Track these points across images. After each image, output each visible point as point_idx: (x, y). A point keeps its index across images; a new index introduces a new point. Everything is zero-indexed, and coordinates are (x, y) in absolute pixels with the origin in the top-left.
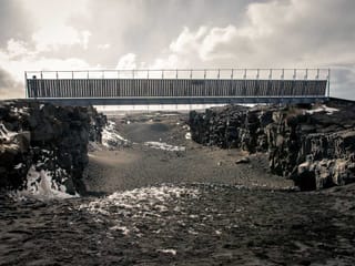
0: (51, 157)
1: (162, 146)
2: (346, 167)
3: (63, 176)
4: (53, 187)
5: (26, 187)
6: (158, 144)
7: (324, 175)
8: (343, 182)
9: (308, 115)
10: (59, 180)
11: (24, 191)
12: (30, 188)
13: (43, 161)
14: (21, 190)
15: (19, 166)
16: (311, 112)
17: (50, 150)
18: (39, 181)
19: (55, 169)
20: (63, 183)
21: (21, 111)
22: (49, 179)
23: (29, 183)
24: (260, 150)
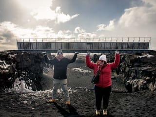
0: (25, 75)
1: (81, 70)
2: (143, 83)
3: (31, 83)
4: (26, 87)
5: (13, 87)
6: (79, 69)
7: (135, 86)
8: (142, 89)
9: (139, 58)
10: (28, 85)
11: (12, 89)
12: (15, 87)
13: (22, 76)
14: (11, 88)
15: (10, 79)
16: (140, 57)
17: (26, 72)
18: (20, 85)
19: (27, 80)
20: (31, 86)
21: (13, 56)
22: (24, 84)
23: (15, 86)
24: (121, 73)
